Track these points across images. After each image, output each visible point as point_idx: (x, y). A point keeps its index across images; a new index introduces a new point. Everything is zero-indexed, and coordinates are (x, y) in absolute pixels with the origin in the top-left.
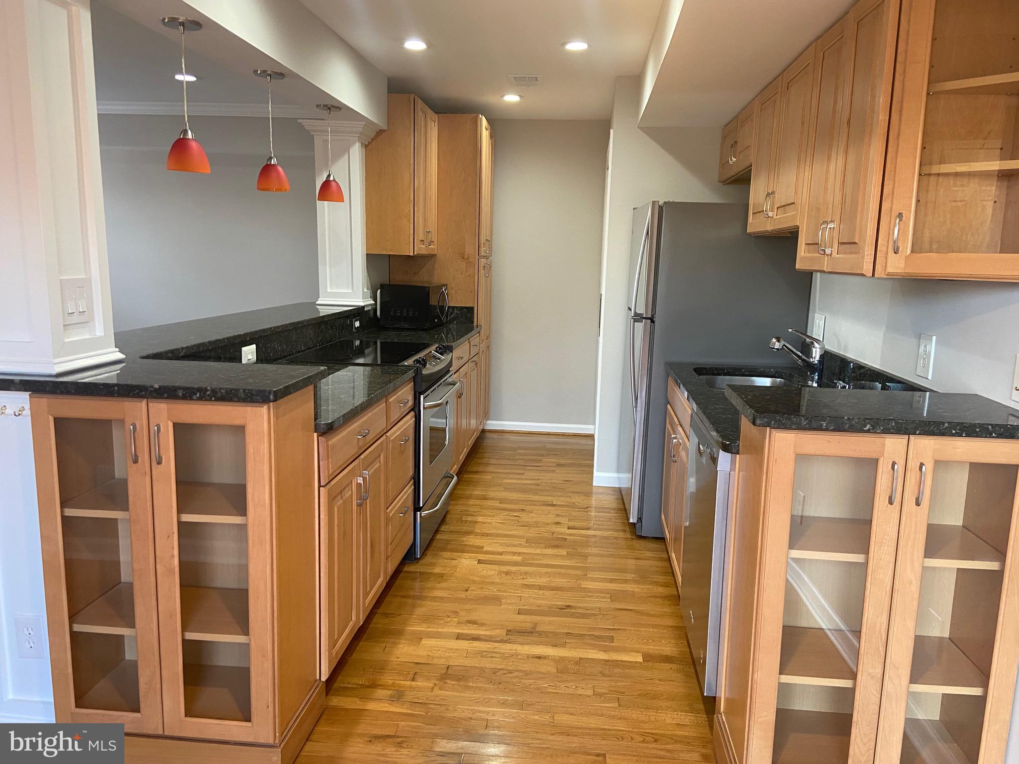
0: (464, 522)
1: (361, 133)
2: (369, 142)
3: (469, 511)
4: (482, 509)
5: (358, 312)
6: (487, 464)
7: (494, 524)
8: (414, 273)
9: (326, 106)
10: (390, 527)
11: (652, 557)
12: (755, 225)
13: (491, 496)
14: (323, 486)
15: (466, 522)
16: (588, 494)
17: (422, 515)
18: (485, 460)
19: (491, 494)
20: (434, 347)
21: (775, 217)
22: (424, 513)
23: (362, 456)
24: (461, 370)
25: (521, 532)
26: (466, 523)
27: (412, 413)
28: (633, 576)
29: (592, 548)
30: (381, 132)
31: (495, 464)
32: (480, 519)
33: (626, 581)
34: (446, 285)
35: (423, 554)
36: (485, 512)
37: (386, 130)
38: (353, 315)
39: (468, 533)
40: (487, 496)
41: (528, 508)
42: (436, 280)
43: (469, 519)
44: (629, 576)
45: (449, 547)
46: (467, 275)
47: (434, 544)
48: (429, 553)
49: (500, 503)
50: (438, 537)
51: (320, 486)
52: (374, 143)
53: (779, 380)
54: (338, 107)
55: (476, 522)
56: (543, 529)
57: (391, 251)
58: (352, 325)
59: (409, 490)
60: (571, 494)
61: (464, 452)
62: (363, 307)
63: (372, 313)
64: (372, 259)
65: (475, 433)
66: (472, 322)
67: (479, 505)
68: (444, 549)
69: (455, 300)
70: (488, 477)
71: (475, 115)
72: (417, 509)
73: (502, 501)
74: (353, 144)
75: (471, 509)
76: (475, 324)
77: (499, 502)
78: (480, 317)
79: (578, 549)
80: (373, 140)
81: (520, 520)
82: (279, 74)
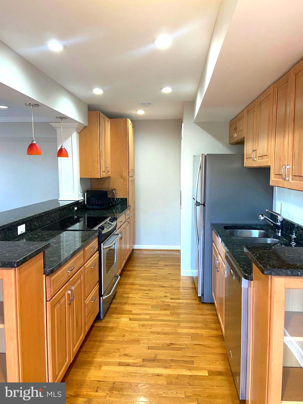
0: (123, 298)
1: (77, 128)
2: (80, 131)
3: (126, 291)
4: (132, 290)
5: (77, 203)
6: (135, 266)
7: (137, 298)
8: (102, 184)
9: (60, 117)
10: (87, 309)
11: (209, 313)
12: (248, 163)
13: (136, 283)
14: (48, 301)
15: (124, 297)
16: (179, 280)
17: (103, 298)
18: (133, 265)
19: (136, 282)
20: (108, 219)
21: (257, 161)
22: (104, 298)
23: (71, 280)
24: (122, 226)
25: (149, 302)
26: (124, 298)
27: (98, 252)
28: (201, 324)
29: (182, 310)
30: (85, 127)
31: (138, 266)
32: (131, 295)
33: (198, 328)
34: (115, 189)
35: (104, 316)
36: (133, 292)
37: (87, 126)
38: (74, 205)
39: (125, 304)
40: (134, 283)
41: (152, 289)
42: (111, 187)
43: (126, 295)
44: (200, 325)
45: (116, 311)
46: (124, 184)
47: (110, 310)
48: (107, 315)
49: (140, 286)
50: (112, 306)
51: (47, 301)
52: (83, 131)
53: (262, 231)
54: (65, 118)
55: (129, 297)
56: (159, 300)
57: (91, 176)
58: (73, 209)
59: (97, 287)
60: (171, 281)
61: (124, 262)
62: (79, 201)
63: (83, 203)
64: (82, 180)
65: (129, 252)
66: (127, 205)
67: (130, 288)
68: (114, 313)
69: (119, 195)
70: (134, 273)
71: (125, 119)
72: (101, 296)
73: (141, 285)
74: (74, 132)
75: (127, 290)
76: (128, 205)
77: (139, 286)
78: (130, 202)
79: (175, 310)
80: (82, 130)
81: (149, 295)
82: (37, 105)
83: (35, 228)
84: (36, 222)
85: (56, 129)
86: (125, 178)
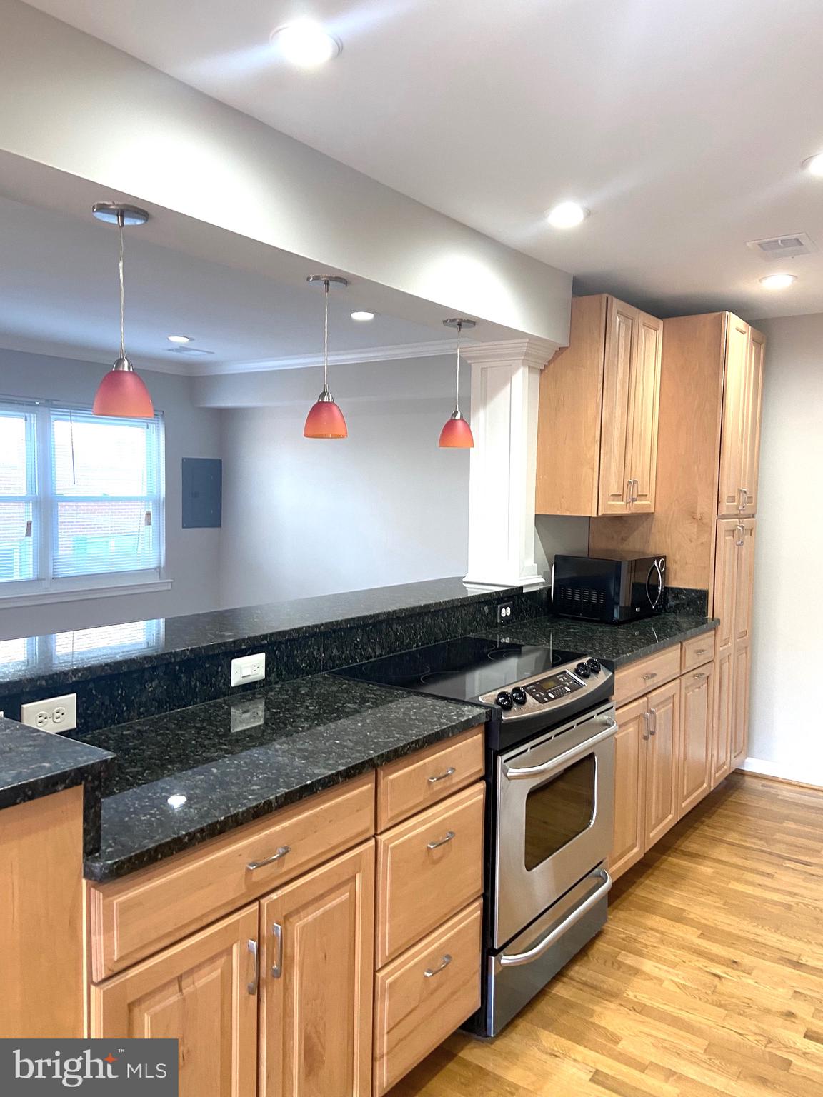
0: (616, 966)
1: (526, 354)
2: (545, 366)
3: (638, 942)
4: (662, 941)
5: (513, 596)
6: (717, 841)
7: (666, 984)
8: (622, 539)
9: (453, 320)
10: (387, 1003)
13: (692, 916)
14: (97, 984)
15: (621, 964)
17: (503, 961)
18: (718, 833)
19: (695, 912)
20: (574, 665)
22: (505, 960)
23: (274, 896)
24: (654, 693)
25: (705, 1017)
26: (619, 968)
30: (562, 350)
31: (733, 844)
32: (648, 966)
34: (664, 557)
36: (667, 952)
37: (566, 348)
38: (497, 599)
39: (612, 995)
40: (684, 914)
41: (747, 960)
42: (654, 549)
43: (630, 960)
45: (564, 1020)
46: (699, 543)
49: (701, 936)
50: (560, 990)
51: (90, 982)
52: (552, 365)
54: (469, 321)
55: (636, 972)
56: (751, 1025)
57: (567, 510)
62: (521, 588)
64: (547, 522)
66: (705, 614)
67: (662, 933)
68: (548, 1025)
69: (682, 578)
70: (706, 869)
71: (719, 313)
72: (488, 951)
73: (707, 932)
74: (518, 369)
75: (643, 938)
76: (710, 616)
77: (700, 932)
78: (720, 605)
80: (550, 362)
81: (720, 988)
82: (343, 280)
83: (311, 667)
84: (319, 650)
85: (470, 365)
86: (704, 521)
